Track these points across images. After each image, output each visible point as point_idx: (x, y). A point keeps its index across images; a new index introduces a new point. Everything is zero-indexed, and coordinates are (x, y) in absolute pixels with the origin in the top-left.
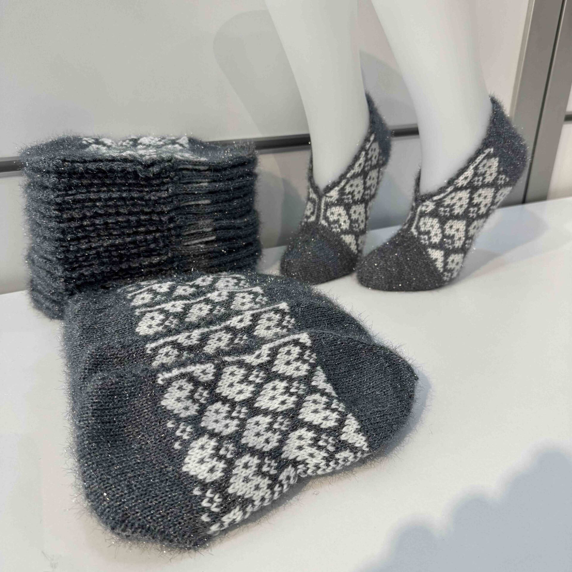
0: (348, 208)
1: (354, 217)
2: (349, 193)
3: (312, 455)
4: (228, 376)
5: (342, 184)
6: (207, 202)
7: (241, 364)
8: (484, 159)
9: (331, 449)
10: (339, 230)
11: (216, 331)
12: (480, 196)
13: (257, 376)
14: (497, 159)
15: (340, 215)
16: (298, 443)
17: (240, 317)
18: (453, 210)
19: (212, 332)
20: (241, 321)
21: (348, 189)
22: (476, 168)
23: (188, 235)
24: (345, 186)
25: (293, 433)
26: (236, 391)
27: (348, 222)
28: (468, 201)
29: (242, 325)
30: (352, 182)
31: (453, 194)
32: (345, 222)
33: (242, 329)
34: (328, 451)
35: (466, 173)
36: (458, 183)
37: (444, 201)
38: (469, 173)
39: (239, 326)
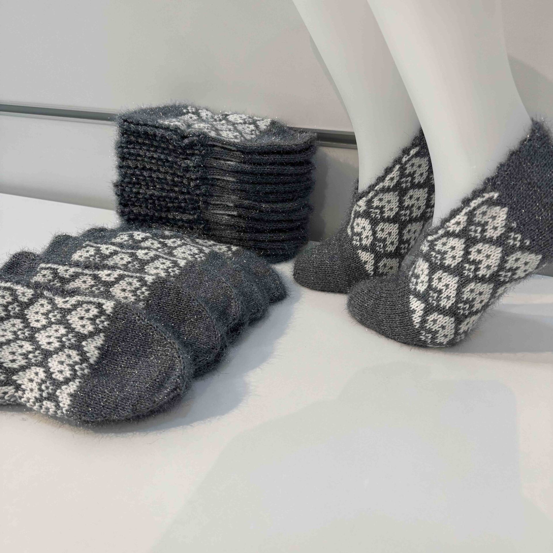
0: (374, 223)
1: (379, 235)
2: (377, 207)
3: (32, 390)
4: (38, 306)
5: (370, 195)
6: (231, 179)
7: (51, 301)
8: (483, 203)
9: (45, 395)
10: (358, 243)
11: (86, 275)
12: (479, 252)
13: (55, 316)
14: (506, 209)
15: (364, 228)
16: (33, 376)
17: (109, 272)
18: (444, 259)
19: (82, 274)
20: (109, 275)
21: (376, 203)
22: (471, 215)
23: (214, 204)
24: (372, 198)
25: (36, 367)
26: (36, 319)
27: (371, 239)
28: (462, 253)
29: (107, 279)
30: (380, 196)
31: (444, 240)
32: (367, 237)
33: (105, 281)
34: (41, 395)
35: (458, 217)
36: (450, 227)
37: (436, 245)
38: (462, 218)
39: (104, 278)
